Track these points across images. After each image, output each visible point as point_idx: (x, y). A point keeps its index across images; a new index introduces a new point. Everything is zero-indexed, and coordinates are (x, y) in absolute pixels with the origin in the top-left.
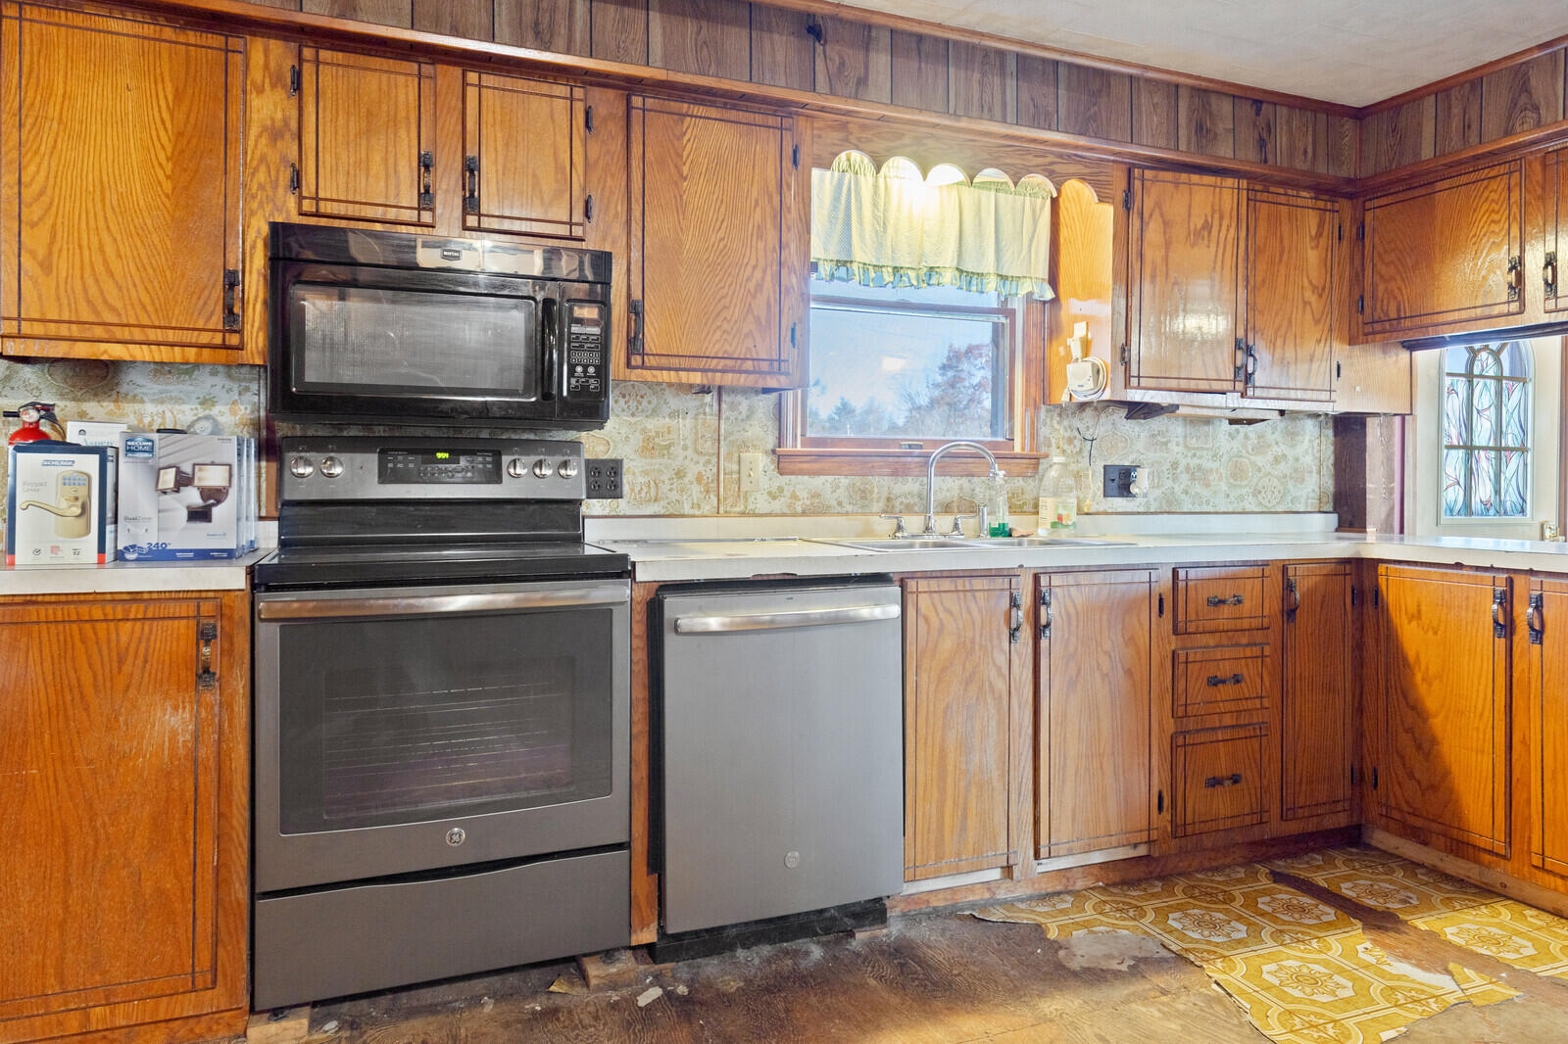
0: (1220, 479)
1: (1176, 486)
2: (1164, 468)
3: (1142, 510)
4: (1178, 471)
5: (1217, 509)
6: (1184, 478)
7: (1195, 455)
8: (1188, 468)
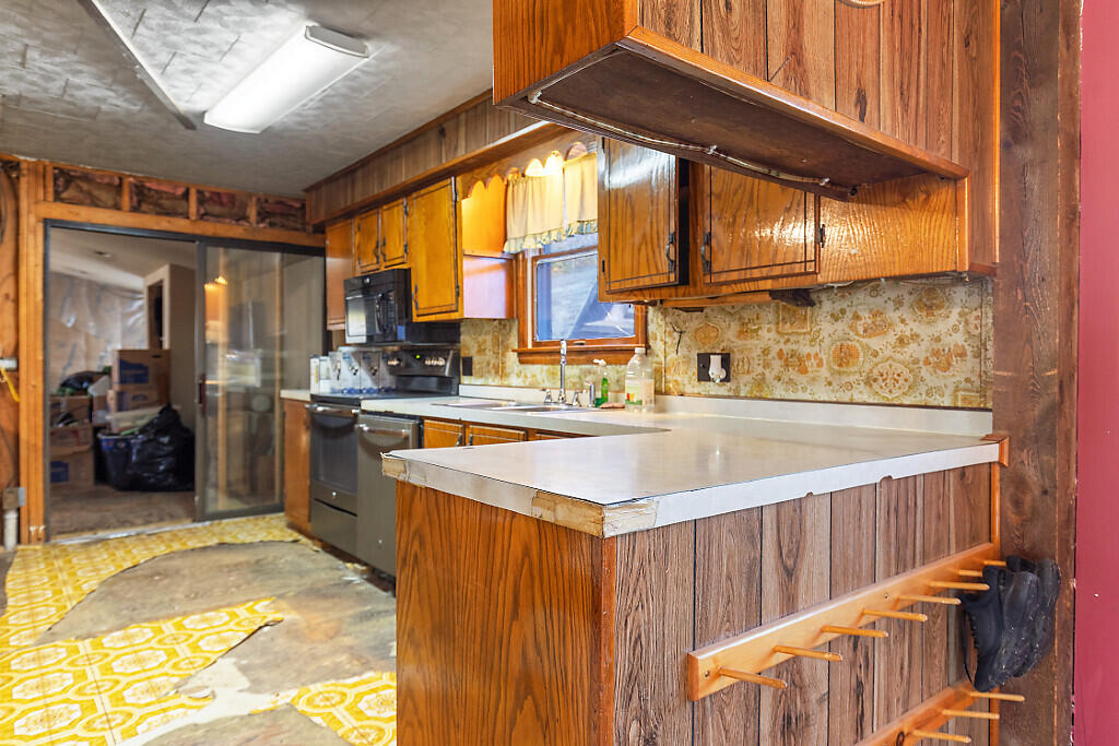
0: (820, 364)
1: (767, 372)
2: (755, 355)
3: (731, 394)
4: (770, 357)
5: (816, 397)
6: (777, 365)
7: (788, 340)
8: (780, 354)
